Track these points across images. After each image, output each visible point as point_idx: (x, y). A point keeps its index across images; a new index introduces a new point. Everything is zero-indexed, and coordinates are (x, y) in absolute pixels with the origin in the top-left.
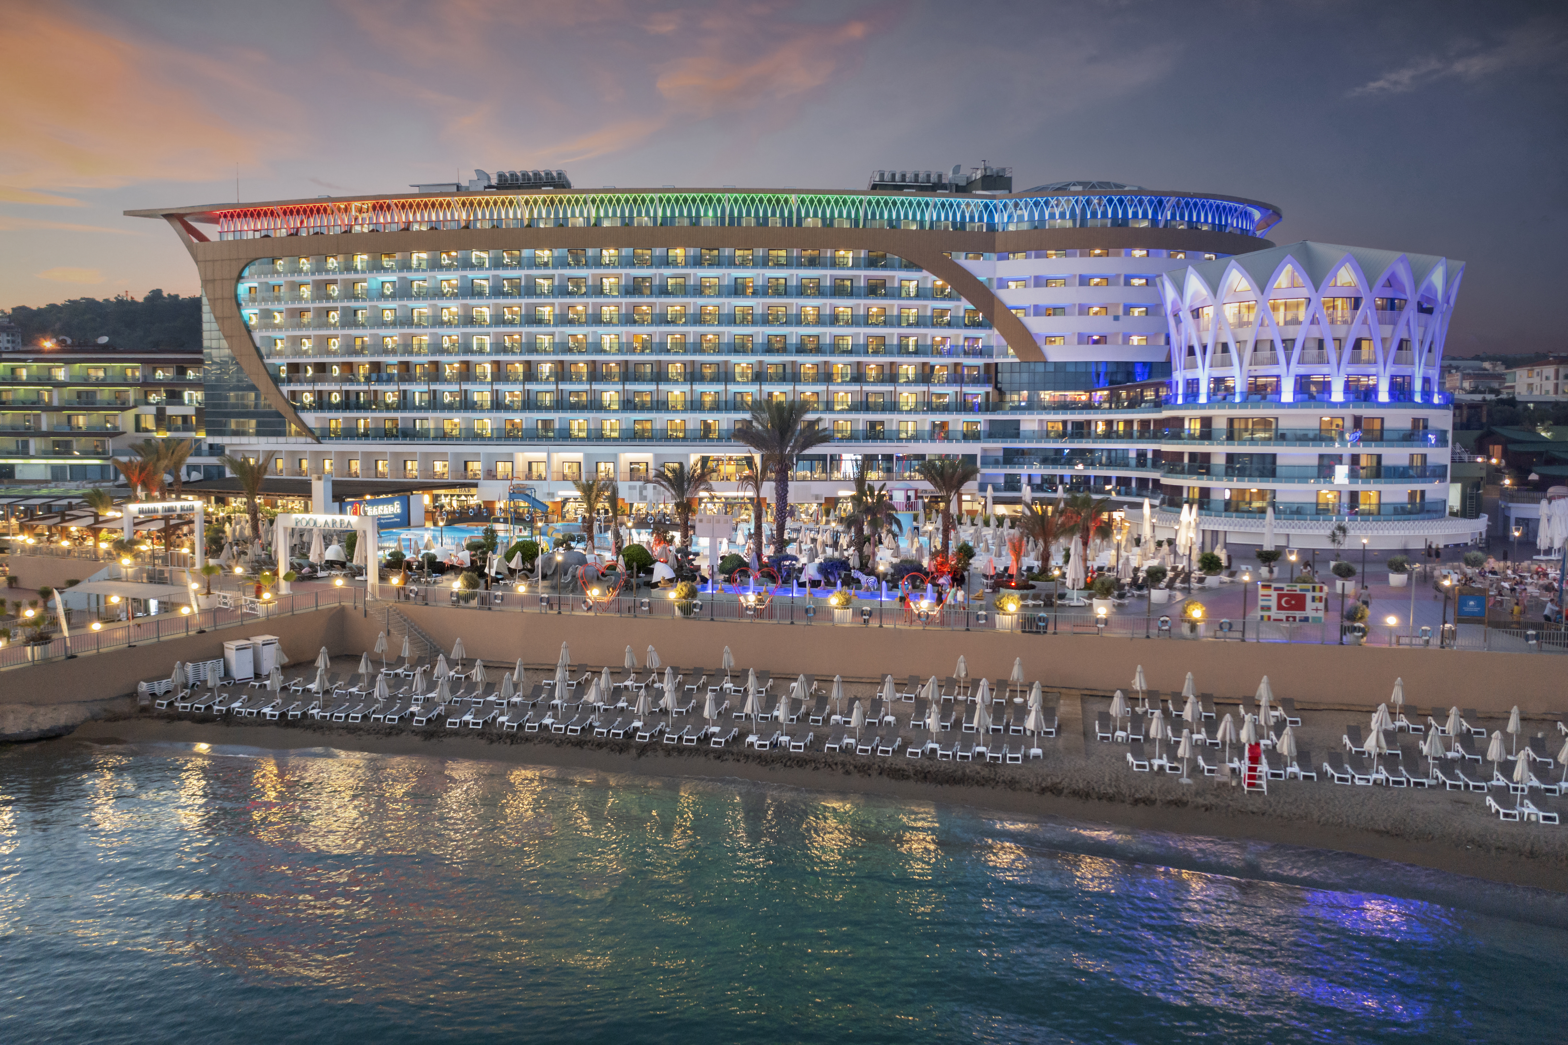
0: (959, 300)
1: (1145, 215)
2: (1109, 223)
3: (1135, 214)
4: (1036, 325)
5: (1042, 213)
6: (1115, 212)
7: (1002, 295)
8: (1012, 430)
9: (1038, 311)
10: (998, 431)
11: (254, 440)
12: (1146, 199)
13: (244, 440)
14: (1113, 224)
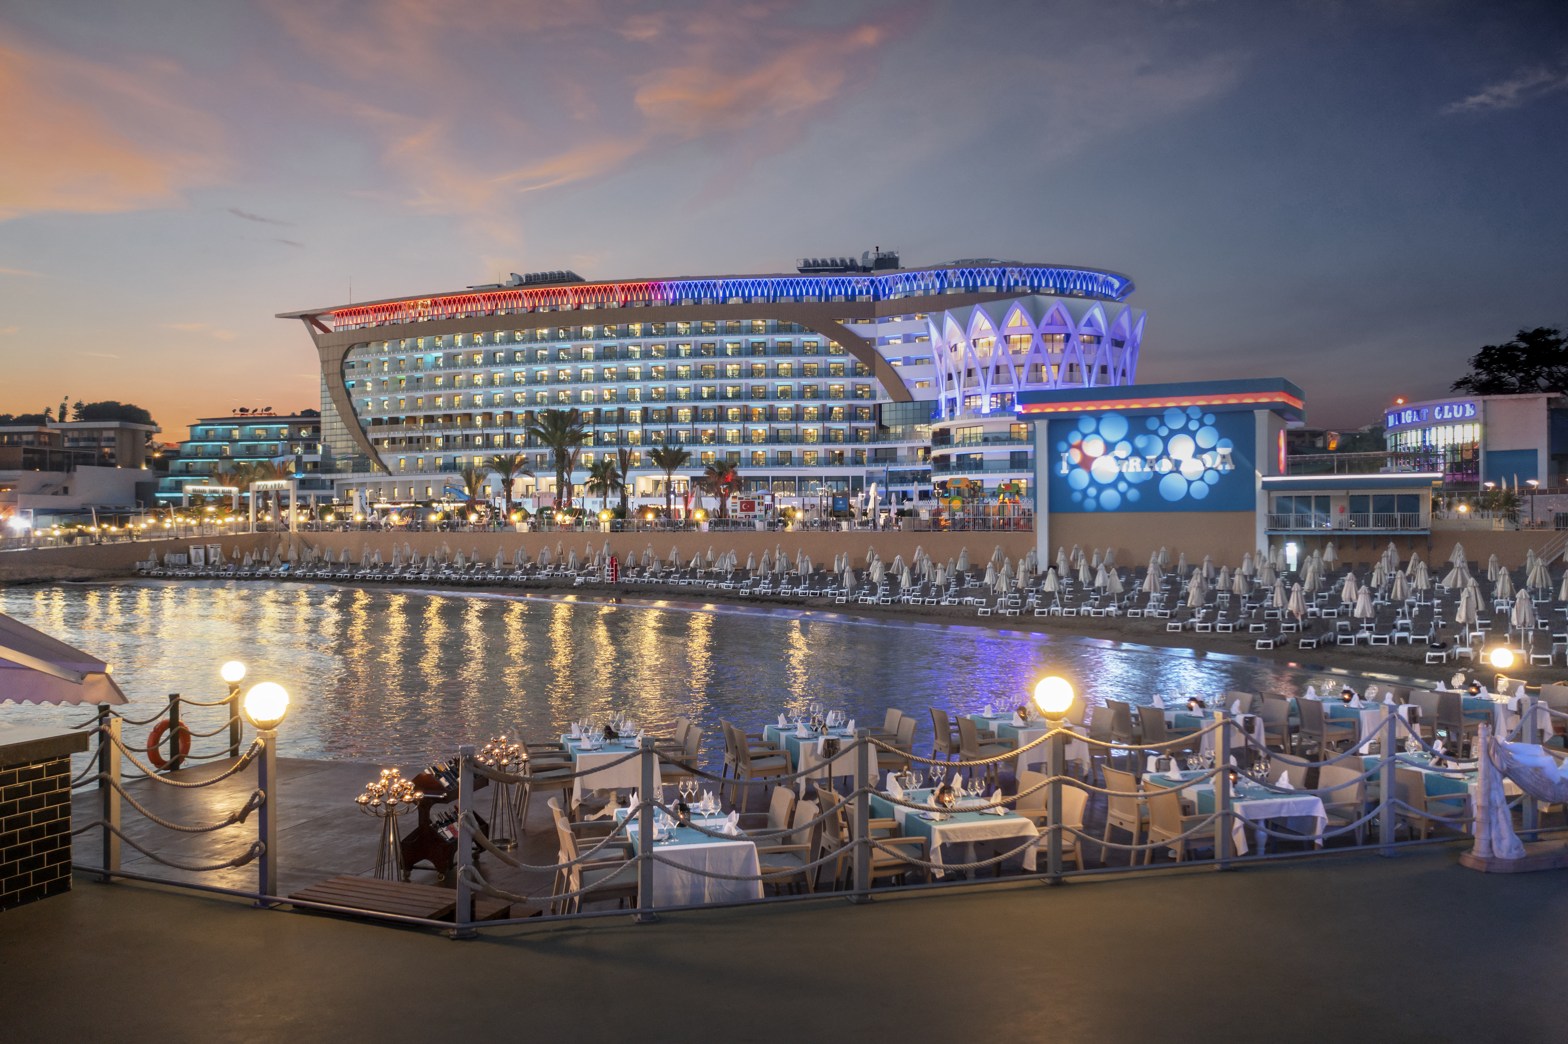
0: (847, 355)
1: (992, 283)
2: (963, 290)
3: (983, 283)
4: (905, 372)
5: (911, 286)
6: (967, 282)
7: (883, 350)
8: (889, 456)
9: (907, 361)
10: (879, 457)
11: (350, 475)
12: (991, 270)
13: (344, 476)
14: (966, 291)
